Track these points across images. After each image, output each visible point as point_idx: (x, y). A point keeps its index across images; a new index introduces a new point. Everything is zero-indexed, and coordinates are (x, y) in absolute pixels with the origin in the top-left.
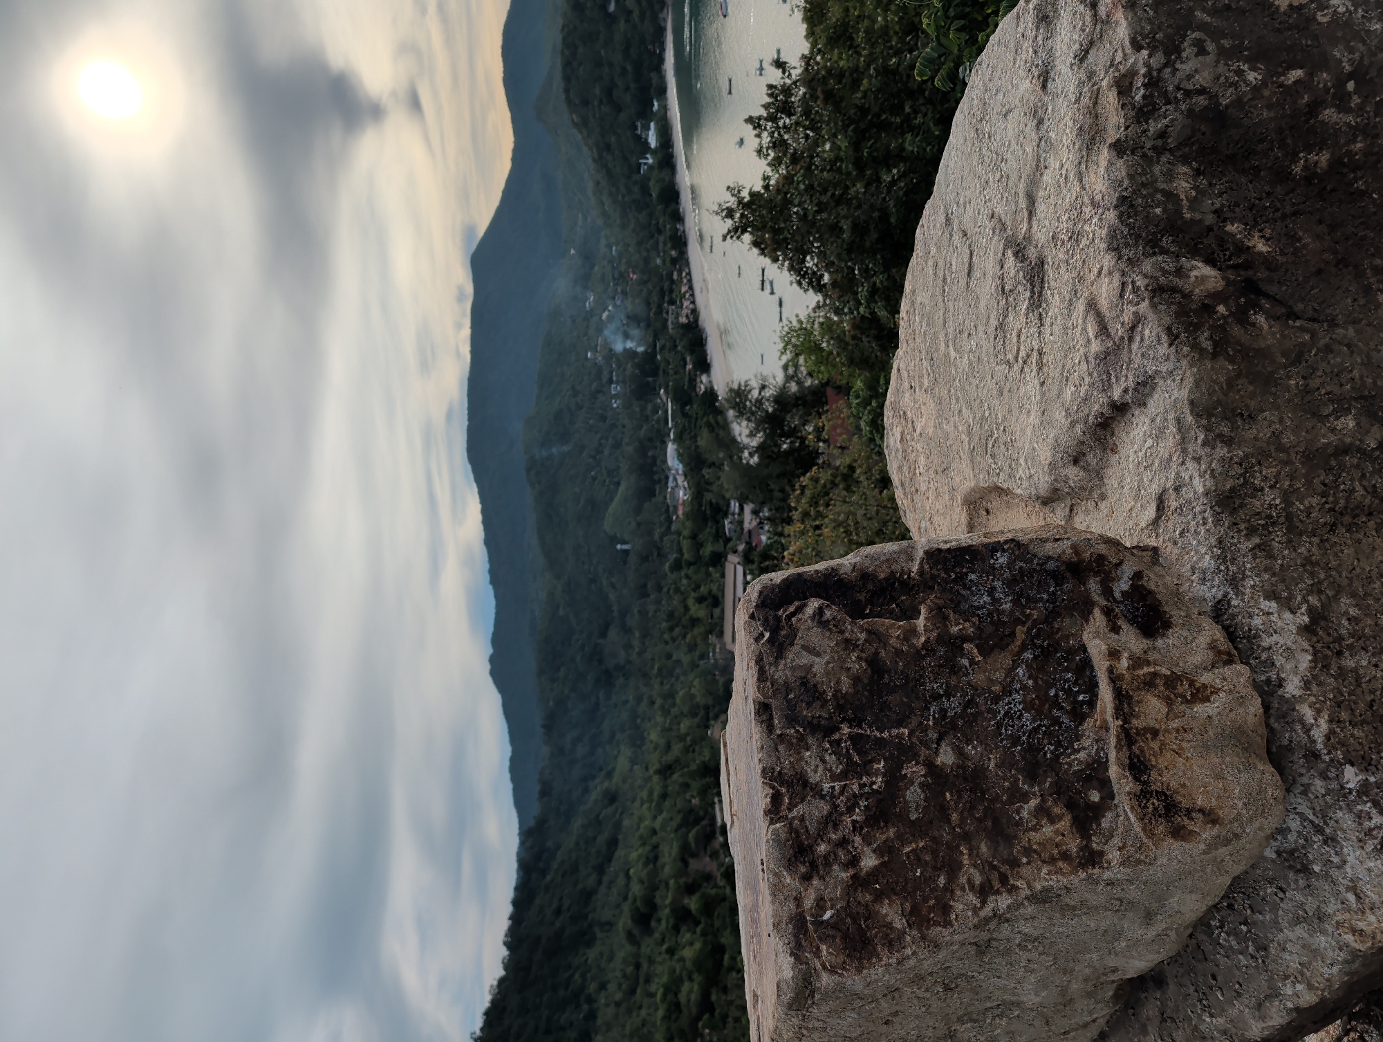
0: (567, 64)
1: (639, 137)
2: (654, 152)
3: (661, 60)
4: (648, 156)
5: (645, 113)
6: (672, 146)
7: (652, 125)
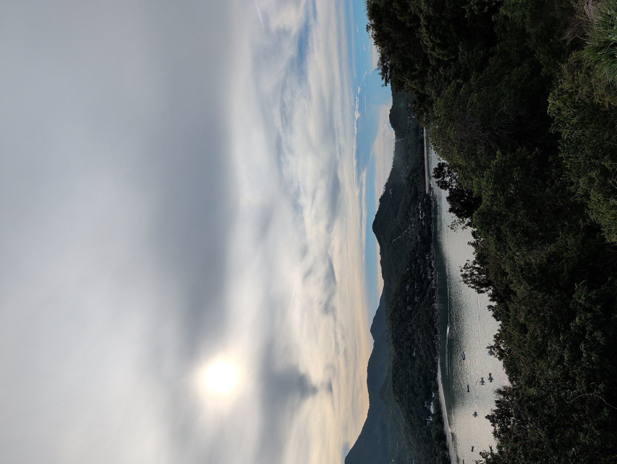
0: (394, 376)
1: (426, 408)
2: (433, 416)
3: (436, 376)
4: (430, 417)
5: (428, 398)
6: (442, 414)
7: (432, 403)
